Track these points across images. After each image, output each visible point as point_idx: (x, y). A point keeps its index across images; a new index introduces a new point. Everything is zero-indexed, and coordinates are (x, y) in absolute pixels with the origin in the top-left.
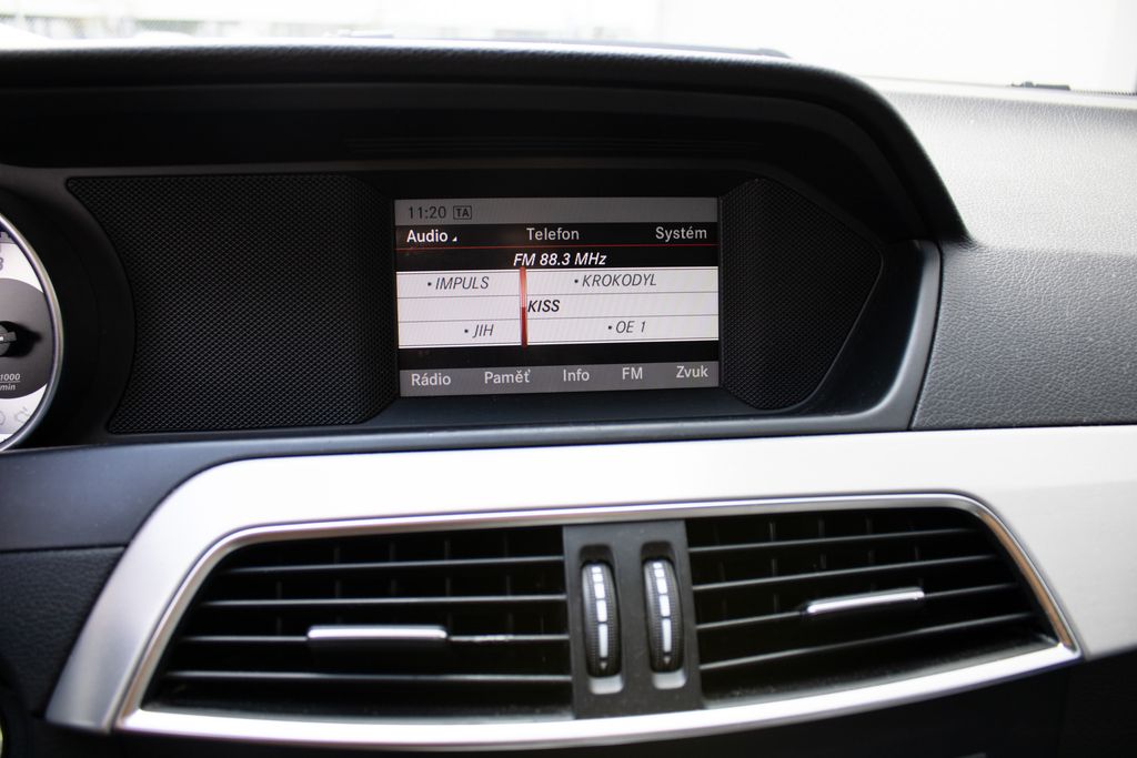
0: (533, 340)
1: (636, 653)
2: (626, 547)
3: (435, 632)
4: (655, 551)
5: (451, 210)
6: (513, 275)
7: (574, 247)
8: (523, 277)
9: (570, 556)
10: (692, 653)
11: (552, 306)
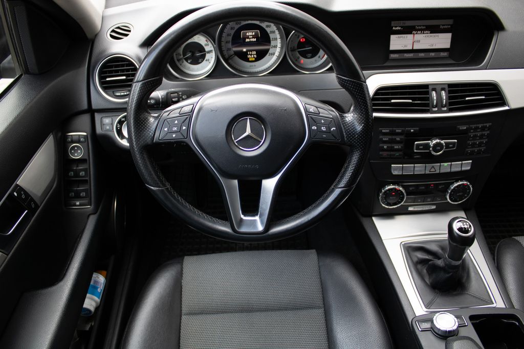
0: (414, 48)
2: (439, 88)
3: (410, 101)
4: (443, 89)
5: (402, 23)
6: (412, 35)
7: (424, 30)
8: (414, 36)
10: (448, 105)
11: (419, 41)
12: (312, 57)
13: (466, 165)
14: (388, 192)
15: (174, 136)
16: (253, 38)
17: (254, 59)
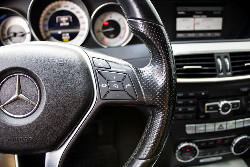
0: (195, 29)
2: (222, 56)
3: (200, 67)
4: (226, 57)
6: (193, 18)
7: (202, 15)
9: (216, 58)
12: (114, 37)
13: (247, 122)
14: (183, 149)
16: (66, 22)
17: (67, 40)
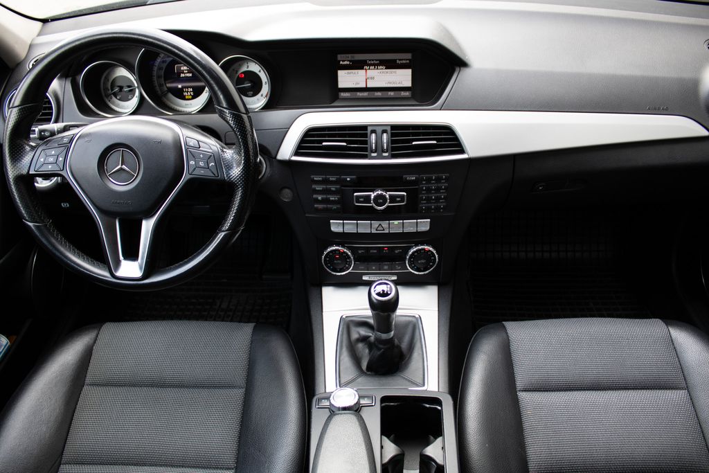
0: (368, 86)
1: (379, 149)
3: (345, 144)
4: (384, 131)
5: (350, 56)
6: (364, 71)
7: (378, 65)
8: (366, 72)
9: (369, 132)
10: (390, 150)
11: (372, 78)
12: (254, 95)
13: (424, 225)
14: (331, 254)
15: (50, 167)
16: (188, 73)
17: (190, 97)
